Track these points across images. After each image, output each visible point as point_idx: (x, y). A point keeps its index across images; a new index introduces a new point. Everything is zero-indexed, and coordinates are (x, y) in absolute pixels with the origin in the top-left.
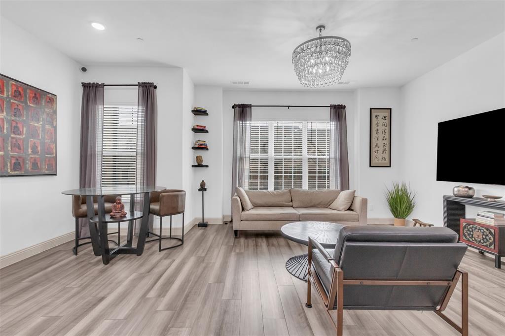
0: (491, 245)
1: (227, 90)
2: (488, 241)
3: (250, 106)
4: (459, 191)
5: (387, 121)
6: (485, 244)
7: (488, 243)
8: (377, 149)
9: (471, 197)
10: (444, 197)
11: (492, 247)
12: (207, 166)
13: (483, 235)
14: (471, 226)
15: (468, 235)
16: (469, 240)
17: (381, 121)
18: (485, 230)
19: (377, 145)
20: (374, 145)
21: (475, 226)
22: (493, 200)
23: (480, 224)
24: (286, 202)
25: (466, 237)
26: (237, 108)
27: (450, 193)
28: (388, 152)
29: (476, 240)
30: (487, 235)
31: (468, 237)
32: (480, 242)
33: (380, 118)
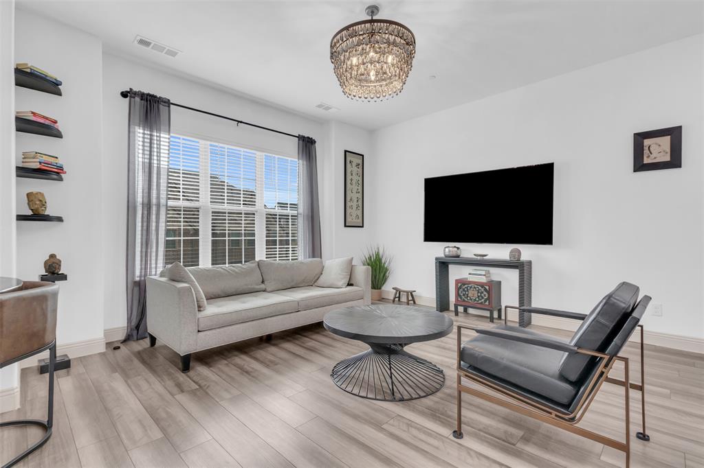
0: (485, 301)
1: (113, 53)
2: (483, 298)
3: (168, 103)
4: (449, 251)
5: (360, 170)
6: (480, 302)
7: (483, 300)
8: (352, 204)
9: (458, 257)
10: (437, 259)
11: (487, 303)
12: (60, 219)
13: (478, 292)
14: (466, 286)
15: (464, 295)
16: (464, 301)
17: (355, 169)
18: (480, 288)
19: (351, 199)
20: (348, 199)
21: (470, 285)
22: (481, 258)
23: (475, 283)
24: (257, 285)
25: (461, 298)
26: (138, 99)
27: (441, 255)
28: (361, 208)
29: (471, 299)
30: (482, 292)
31: (463, 297)
32: (475, 300)
33: (354, 164)
